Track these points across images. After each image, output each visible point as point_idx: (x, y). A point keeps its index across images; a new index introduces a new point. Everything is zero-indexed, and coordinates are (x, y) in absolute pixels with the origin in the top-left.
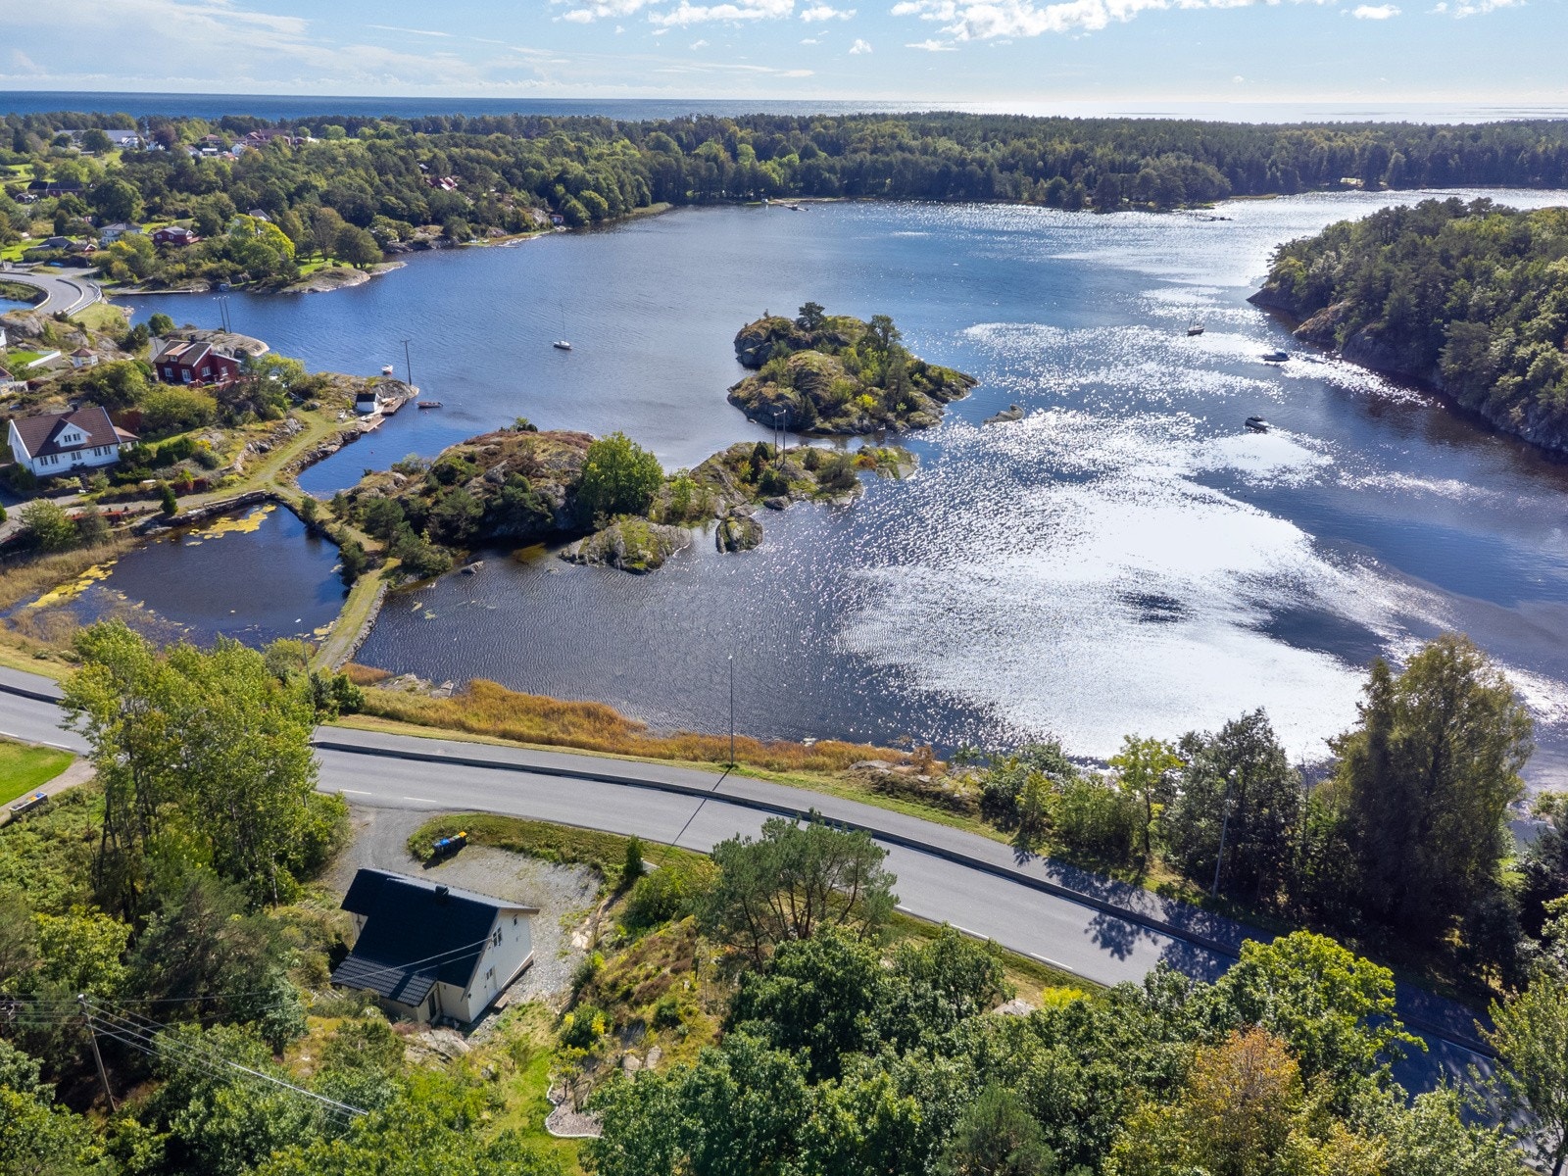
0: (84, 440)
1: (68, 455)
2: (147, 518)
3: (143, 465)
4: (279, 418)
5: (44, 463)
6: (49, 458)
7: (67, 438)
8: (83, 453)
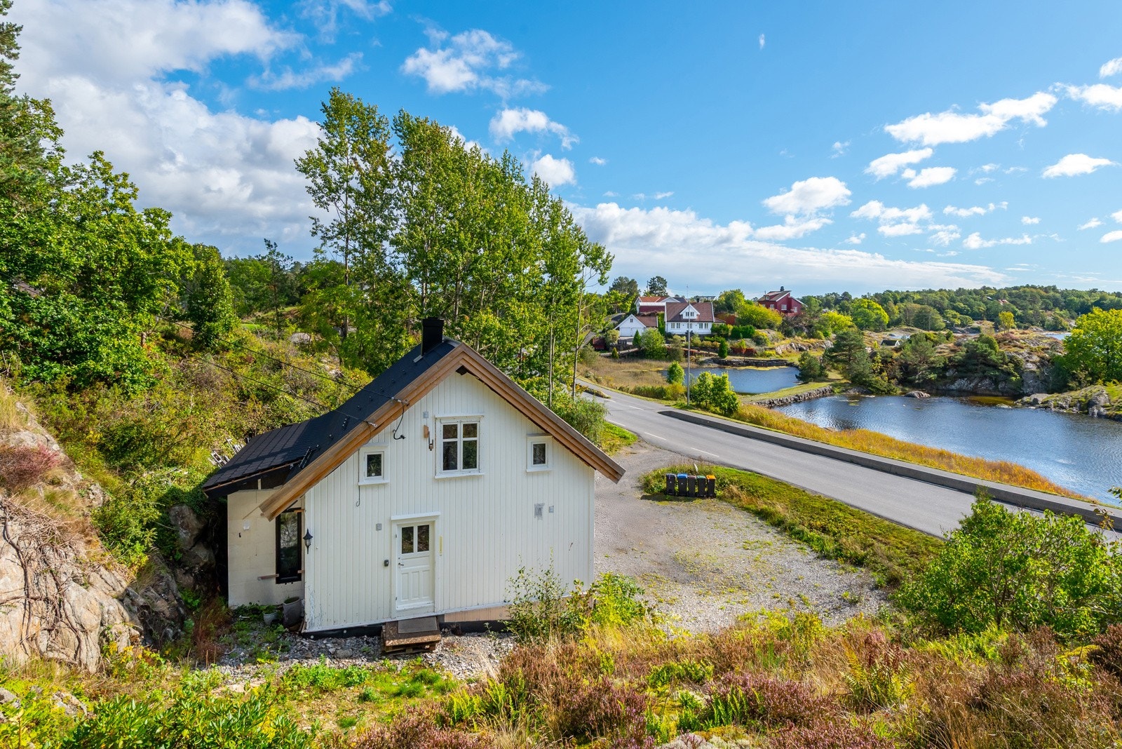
0: (695, 317)
1: (686, 324)
2: (707, 358)
3: (722, 335)
4: (820, 338)
5: (673, 327)
6: (676, 323)
7: (687, 314)
8: (694, 324)
